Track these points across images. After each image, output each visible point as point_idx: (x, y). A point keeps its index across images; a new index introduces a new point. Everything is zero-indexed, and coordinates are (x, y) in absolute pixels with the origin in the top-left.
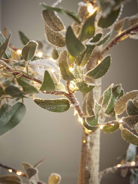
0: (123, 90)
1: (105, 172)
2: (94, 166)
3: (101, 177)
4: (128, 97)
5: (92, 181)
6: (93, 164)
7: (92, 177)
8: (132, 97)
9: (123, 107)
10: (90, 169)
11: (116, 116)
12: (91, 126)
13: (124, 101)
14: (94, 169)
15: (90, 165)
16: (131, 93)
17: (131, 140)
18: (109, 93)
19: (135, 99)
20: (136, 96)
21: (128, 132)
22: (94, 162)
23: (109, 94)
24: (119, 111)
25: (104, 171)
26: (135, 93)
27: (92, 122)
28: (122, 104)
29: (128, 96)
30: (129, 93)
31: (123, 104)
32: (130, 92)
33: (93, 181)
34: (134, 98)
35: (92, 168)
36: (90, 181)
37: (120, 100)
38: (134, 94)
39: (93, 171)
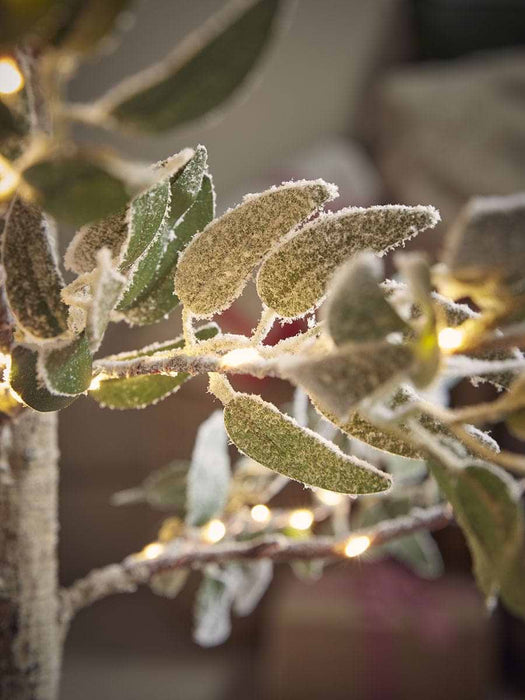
0: (210, 177)
1: (87, 592)
2: (36, 568)
3: (67, 616)
4: (254, 221)
5: (26, 647)
6: (28, 561)
7: (27, 626)
8: (280, 219)
9: (228, 274)
10: (19, 588)
11: (188, 325)
12: (62, 394)
13: (235, 245)
14: (34, 587)
15: (15, 567)
16: (274, 197)
17: (283, 453)
18: (156, 200)
19: (300, 232)
20: (304, 215)
21: (267, 411)
22: (35, 553)
23: (154, 209)
24: (203, 295)
25: (82, 584)
26: (299, 198)
27: (68, 374)
28: (223, 257)
29: (255, 212)
30: (262, 199)
31: (227, 260)
32: (267, 192)
33: (34, 646)
34: (291, 224)
35: (25, 583)
36: (17, 646)
37: (209, 239)
38: (294, 200)
39: (33, 598)
